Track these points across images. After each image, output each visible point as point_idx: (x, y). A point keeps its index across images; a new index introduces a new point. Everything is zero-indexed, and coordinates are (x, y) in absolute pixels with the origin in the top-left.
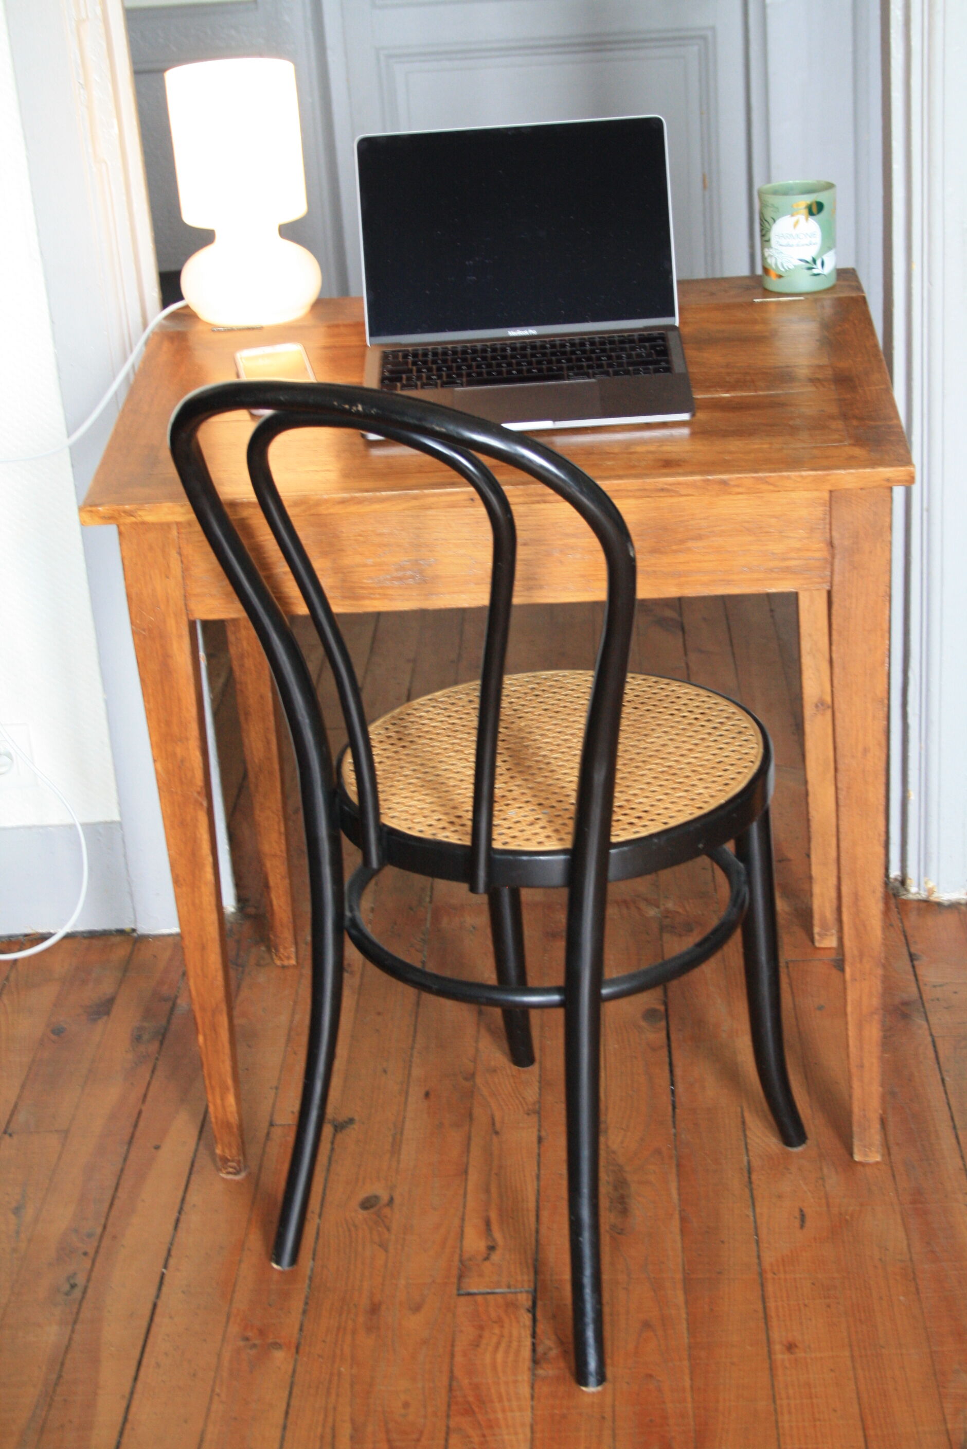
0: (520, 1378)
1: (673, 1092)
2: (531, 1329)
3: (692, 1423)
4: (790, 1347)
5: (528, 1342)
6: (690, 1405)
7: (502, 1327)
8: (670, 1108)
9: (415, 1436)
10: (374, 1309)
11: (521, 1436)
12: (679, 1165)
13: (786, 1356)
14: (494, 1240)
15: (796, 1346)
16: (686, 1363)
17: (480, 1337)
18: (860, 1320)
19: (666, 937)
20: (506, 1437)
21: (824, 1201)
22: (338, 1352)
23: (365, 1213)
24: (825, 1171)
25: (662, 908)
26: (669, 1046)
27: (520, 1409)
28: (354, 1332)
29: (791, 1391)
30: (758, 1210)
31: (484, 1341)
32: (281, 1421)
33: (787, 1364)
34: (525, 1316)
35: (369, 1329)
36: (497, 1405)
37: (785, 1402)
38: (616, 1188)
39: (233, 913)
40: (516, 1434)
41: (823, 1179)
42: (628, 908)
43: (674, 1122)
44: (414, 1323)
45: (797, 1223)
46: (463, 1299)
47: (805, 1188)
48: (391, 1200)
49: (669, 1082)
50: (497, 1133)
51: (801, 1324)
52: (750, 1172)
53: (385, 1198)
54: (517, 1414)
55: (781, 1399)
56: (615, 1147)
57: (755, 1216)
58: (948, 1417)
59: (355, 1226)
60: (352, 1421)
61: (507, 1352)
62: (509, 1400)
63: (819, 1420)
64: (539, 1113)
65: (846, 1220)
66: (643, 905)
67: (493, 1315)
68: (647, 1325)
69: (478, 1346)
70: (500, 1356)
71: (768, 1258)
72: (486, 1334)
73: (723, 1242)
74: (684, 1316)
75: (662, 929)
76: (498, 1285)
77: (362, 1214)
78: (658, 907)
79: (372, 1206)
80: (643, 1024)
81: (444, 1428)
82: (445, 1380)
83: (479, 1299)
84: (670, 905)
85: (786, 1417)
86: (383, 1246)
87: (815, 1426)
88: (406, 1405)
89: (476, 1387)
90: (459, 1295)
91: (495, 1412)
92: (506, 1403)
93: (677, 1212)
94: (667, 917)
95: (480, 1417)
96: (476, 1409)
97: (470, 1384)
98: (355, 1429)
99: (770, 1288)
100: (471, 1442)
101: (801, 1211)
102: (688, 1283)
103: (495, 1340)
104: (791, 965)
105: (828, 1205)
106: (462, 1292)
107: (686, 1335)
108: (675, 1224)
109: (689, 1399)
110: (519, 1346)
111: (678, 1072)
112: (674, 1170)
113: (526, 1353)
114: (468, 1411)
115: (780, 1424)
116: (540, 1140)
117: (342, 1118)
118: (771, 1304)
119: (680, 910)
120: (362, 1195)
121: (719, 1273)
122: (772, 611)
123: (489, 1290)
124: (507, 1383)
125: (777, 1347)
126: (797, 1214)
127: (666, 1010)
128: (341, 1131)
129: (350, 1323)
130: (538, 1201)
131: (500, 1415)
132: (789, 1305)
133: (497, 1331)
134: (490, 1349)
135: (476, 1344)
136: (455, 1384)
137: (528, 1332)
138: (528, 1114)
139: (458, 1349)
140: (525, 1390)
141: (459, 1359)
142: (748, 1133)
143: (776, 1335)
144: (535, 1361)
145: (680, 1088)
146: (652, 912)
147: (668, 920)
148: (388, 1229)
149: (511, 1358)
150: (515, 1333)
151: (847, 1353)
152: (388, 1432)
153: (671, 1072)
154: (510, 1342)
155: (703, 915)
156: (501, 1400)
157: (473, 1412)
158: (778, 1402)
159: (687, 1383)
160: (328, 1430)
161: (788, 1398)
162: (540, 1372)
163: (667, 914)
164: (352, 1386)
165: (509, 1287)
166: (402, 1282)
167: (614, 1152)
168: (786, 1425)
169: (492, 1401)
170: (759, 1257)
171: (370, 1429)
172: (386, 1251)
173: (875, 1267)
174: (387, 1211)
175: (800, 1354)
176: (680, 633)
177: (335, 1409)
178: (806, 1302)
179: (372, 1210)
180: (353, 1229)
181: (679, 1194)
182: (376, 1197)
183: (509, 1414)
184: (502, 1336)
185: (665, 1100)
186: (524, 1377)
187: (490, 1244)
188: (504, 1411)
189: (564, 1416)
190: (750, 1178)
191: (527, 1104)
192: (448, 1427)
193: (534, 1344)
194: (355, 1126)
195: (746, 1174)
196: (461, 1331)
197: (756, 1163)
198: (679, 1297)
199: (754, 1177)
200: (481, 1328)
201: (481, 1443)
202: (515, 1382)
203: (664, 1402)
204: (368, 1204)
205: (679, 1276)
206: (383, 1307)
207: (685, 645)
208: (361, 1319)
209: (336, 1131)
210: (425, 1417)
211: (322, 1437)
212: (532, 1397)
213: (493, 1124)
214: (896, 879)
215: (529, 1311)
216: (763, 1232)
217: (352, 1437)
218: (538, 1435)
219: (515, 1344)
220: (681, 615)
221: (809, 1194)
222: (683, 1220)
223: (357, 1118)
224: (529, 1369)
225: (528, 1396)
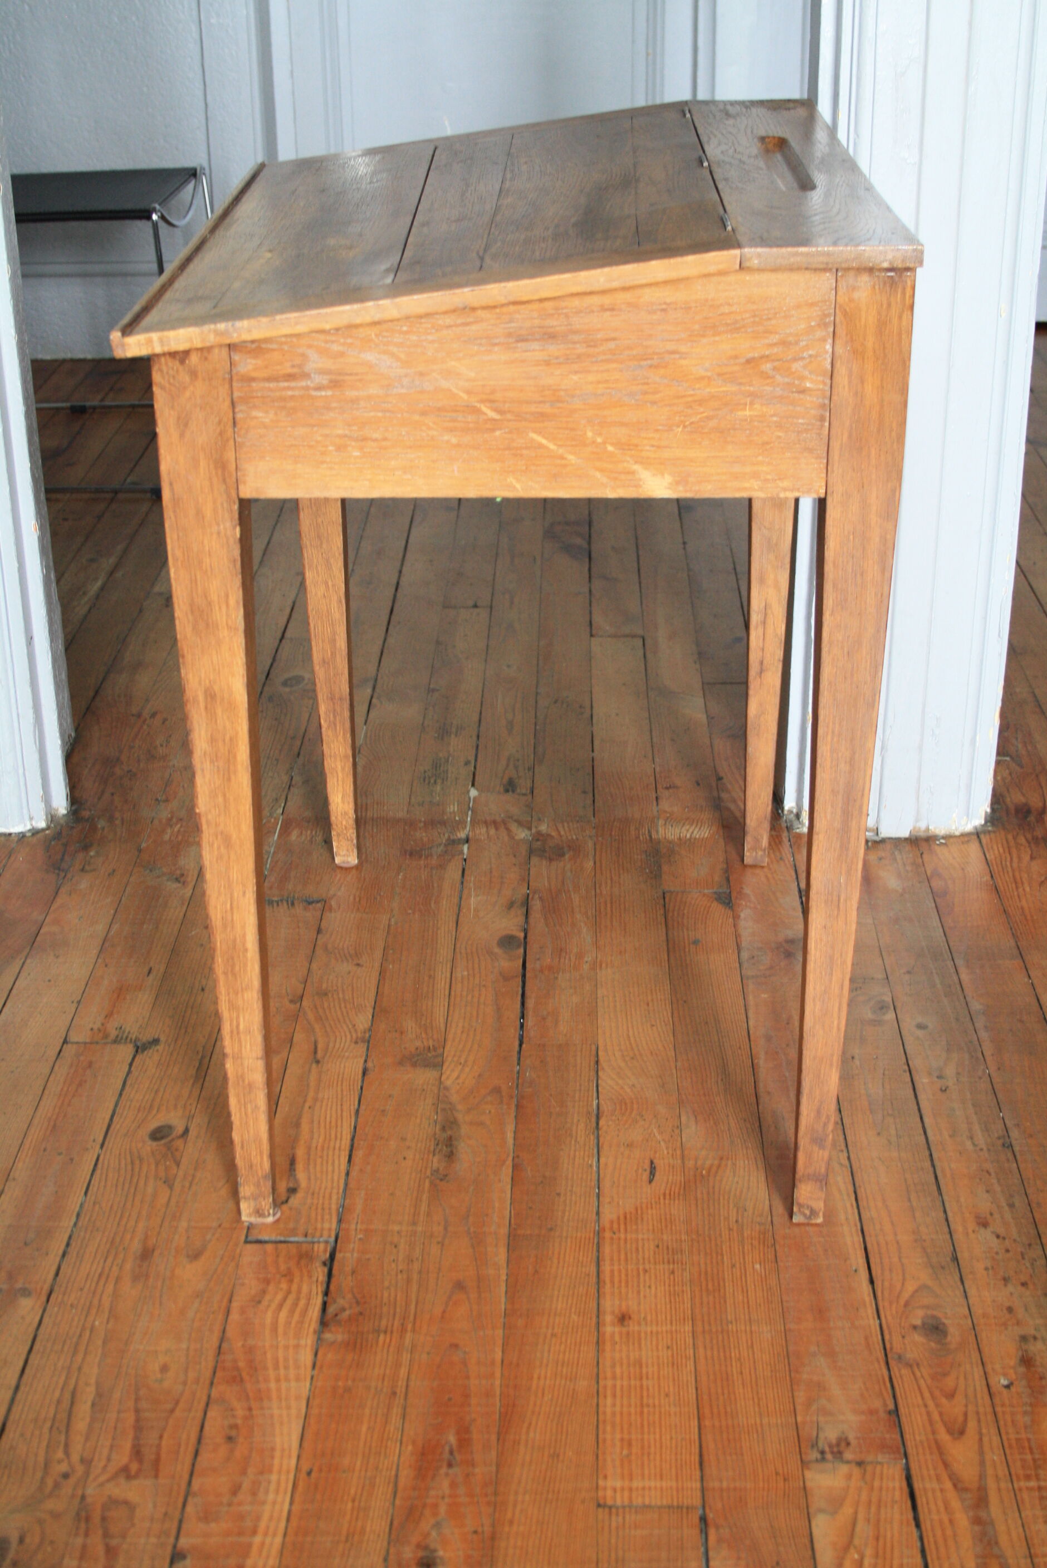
0: (303, 1342)
1: (522, 1026)
2: (325, 1285)
3: (498, 1404)
4: (623, 1319)
5: (318, 1301)
6: (498, 1382)
7: (291, 1281)
8: (517, 1043)
9: (169, 1406)
10: (146, 1254)
11: (294, 1412)
12: (518, 1106)
13: (617, 1329)
14: (296, 1181)
15: (630, 1318)
16: (500, 1332)
17: (264, 1292)
18: (707, 1290)
19: (535, 860)
20: (276, 1412)
21: (679, 1152)
22: (96, 1302)
23: (155, 1144)
24: (684, 1119)
25: (534, 830)
26: (524, 976)
27: (298, 1379)
28: (118, 1279)
29: (618, 1370)
30: (602, 1160)
31: (267, 1297)
32: (13, 1383)
33: (617, 1338)
34: (319, 1270)
35: (136, 1278)
36: (271, 1373)
37: (610, 1383)
38: (443, 1129)
39: (64, 815)
40: (289, 1408)
41: (679, 1127)
42: (497, 829)
43: (519, 1059)
44: (190, 1273)
45: (646, 1176)
46: (249, 1246)
47: (659, 1137)
48: (186, 1131)
49: (519, 1015)
50: (318, 1062)
51: (639, 1292)
52: (598, 1118)
53: (180, 1130)
54: (293, 1384)
55: (606, 1378)
56: (448, 1083)
57: (598, 1167)
58: (799, 1408)
59: (141, 1160)
60: (98, 1385)
61: (292, 1311)
62: (286, 1368)
63: (648, 1406)
64: (369, 1042)
65: (702, 1175)
66: (514, 827)
67: (283, 1267)
68: (459, 1286)
69: (259, 1302)
70: (283, 1315)
71: (609, 1214)
72: (271, 1288)
73: (559, 1194)
74: (504, 1278)
75: (531, 852)
76: (294, 1232)
77: (150, 1145)
78: (530, 829)
79: (162, 1138)
80: (497, 950)
81: (205, 1398)
82: (215, 1343)
83: (269, 1247)
84: (543, 828)
85: (609, 1401)
86: (169, 1182)
87: (642, 1413)
88: (164, 1368)
89: (250, 1350)
90: (246, 1242)
91: (267, 1380)
92: (282, 1372)
93: (511, 1158)
94: (538, 840)
95: (248, 1386)
96: (244, 1375)
97: (243, 1346)
98: (99, 1394)
99: (607, 1249)
100: (234, 1416)
101: (652, 1162)
102: (513, 1240)
103: (280, 1296)
104: (667, 896)
105: (683, 1157)
106: (250, 1238)
107: (503, 1300)
108: (507, 1172)
109: (498, 1374)
110: (308, 1305)
111: (530, 1003)
112: (513, 1114)
113: (315, 1312)
114: (237, 1379)
115: (601, 1409)
116: (365, 1072)
117: (146, 1037)
118: (606, 1268)
119: (553, 834)
120: (154, 1125)
121: (551, 1229)
122: (684, 543)
123: (282, 1239)
124: (286, 1347)
125: (608, 1318)
126: (647, 1166)
127: (525, 937)
128: (143, 1051)
129: (115, 1268)
130: (353, 1139)
131: (273, 1385)
132: (627, 1270)
133: (284, 1286)
134: (274, 1306)
135: (257, 1301)
136: (225, 1345)
137: (321, 1289)
138: (356, 1043)
139: (235, 1305)
140: (306, 1357)
141: (235, 1316)
142: (600, 1073)
143: (609, 1304)
144: (324, 1323)
145: (530, 1021)
146: (522, 834)
147: (539, 843)
148: (178, 1165)
149: (296, 1317)
150: (305, 1289)
151: (688, 1328)
152: (137, 1400)
153: (523, 1004)
154: (298, 1299)
155: (577, 839)
156: (276, 1367)
157: (242, 1380)
158: (601, 1383)
159: (498, 1355)
160: (67, 1396)
161: (614, 1378)
162: (328, 1336)
163: (539, 836)
164: (104, 1343)
165: (306, 1236)
166: (184, 1224)
167: (446, 1089)
168: (609, 1410)
169: (266, 1368)
170: (598, 1213)
171: (117, 1395)
172: (171, 1187)
173: (730, 1229)
174: (179, 1143)
175: (633, 1327)
176: (587, 560)
177: (80, 1369)
178: (647, 1267)
179: (163, 1142)
180: (137, 1162)
181: (515, 1139)
182: (170, 1127)
183: (284, 1385)
184: (289, 1292)
185: (512, 1033)
186: (308, 1341)
187: (291, 1185)
188: (278, 1380)
189: (348, 1390)
190: (598, 1124)
191: (356, 1031)
192: (209, 1397)
193: (325, 1305)
194: (160, 1047)
195: (594, 1120)
196: (243, 1284)
197: (606, 1107)
198: (501, 1255)
199: (602, 1122)
200: (267, 1281)
201: (246, 1418)
202: (297, 1346)
203: (468, 1377)
204: (158, 1134)
205: (504, 1231)
206: (156, 1253)
207: (590, 570)
208: (128, 1266)
209: (137, 1051)
210: (185, 1383)
211: (59, 1402)
212: (314, 1367)
213: (315, 1052)
214: (790, 812)
215: (324, 1264)
216: (606, 1184)
217: (93, 1405)
218: (314, 1411)
219: (302, 1303)
220: (589, 543)
221: (662, 1143)
222: (516, 1167)
223: (163, 1039)
224: (315, 1332)
225: (309, 1363)
